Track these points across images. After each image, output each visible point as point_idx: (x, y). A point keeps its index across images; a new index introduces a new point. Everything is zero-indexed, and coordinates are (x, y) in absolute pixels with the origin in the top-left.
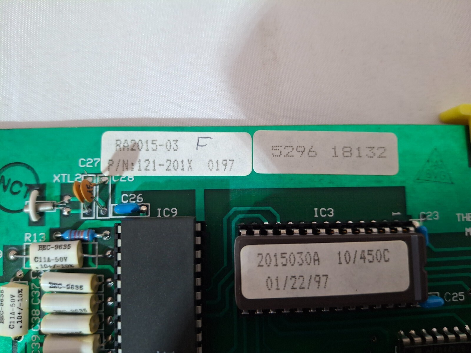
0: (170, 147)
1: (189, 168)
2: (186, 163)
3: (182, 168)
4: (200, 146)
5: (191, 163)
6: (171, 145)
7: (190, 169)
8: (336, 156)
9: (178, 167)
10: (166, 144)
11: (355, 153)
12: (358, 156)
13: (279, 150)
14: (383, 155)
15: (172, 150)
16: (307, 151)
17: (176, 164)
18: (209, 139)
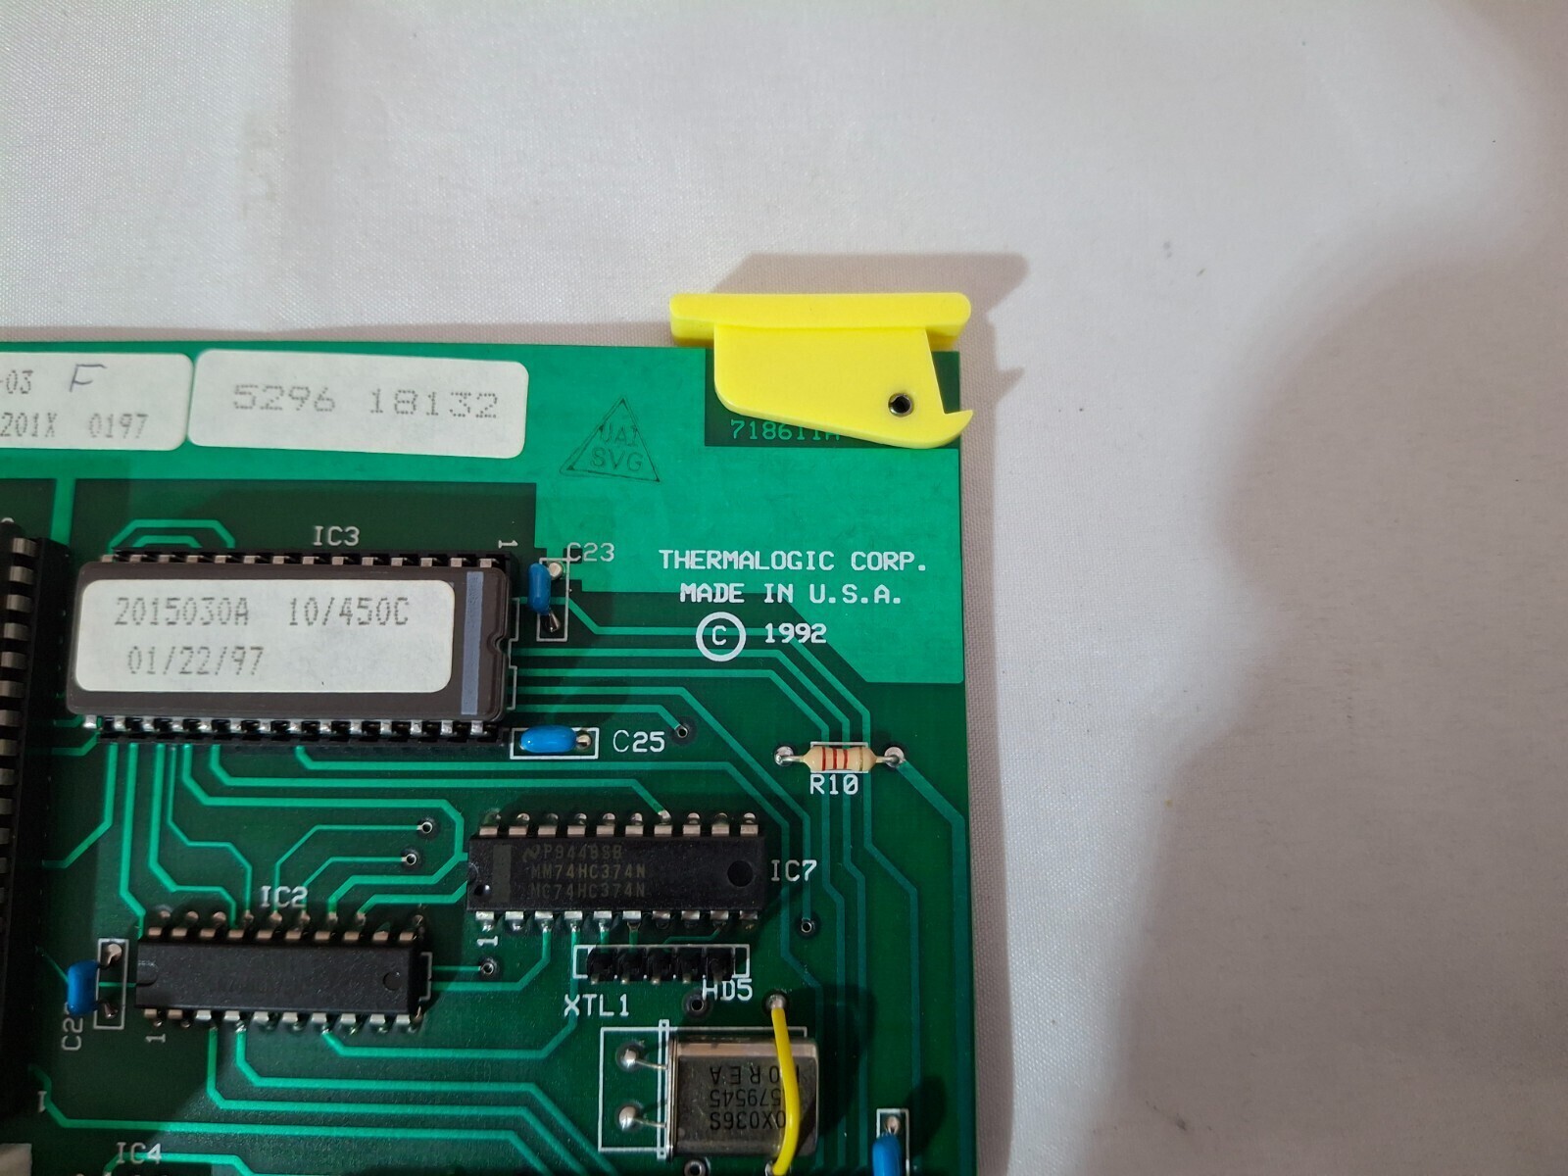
0: (15, 385)
1: (48, 432)
2: (43, 420)
3: (33, 430)
4: (78, 383)
5: (55, 421)
6: (16, 383)
7: (50, 434)
8: (378, 410)
9: (25, 429)
10: (8, 379)
11: (424, 404)
12: (430, 412)
13: (250, 394)
14: (491, 411)
15: (17, 392)
16: (312, 398)
17: (21, 422)
18: (100, 368)
